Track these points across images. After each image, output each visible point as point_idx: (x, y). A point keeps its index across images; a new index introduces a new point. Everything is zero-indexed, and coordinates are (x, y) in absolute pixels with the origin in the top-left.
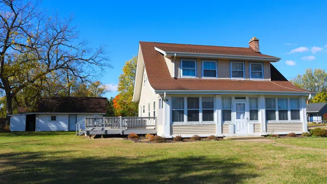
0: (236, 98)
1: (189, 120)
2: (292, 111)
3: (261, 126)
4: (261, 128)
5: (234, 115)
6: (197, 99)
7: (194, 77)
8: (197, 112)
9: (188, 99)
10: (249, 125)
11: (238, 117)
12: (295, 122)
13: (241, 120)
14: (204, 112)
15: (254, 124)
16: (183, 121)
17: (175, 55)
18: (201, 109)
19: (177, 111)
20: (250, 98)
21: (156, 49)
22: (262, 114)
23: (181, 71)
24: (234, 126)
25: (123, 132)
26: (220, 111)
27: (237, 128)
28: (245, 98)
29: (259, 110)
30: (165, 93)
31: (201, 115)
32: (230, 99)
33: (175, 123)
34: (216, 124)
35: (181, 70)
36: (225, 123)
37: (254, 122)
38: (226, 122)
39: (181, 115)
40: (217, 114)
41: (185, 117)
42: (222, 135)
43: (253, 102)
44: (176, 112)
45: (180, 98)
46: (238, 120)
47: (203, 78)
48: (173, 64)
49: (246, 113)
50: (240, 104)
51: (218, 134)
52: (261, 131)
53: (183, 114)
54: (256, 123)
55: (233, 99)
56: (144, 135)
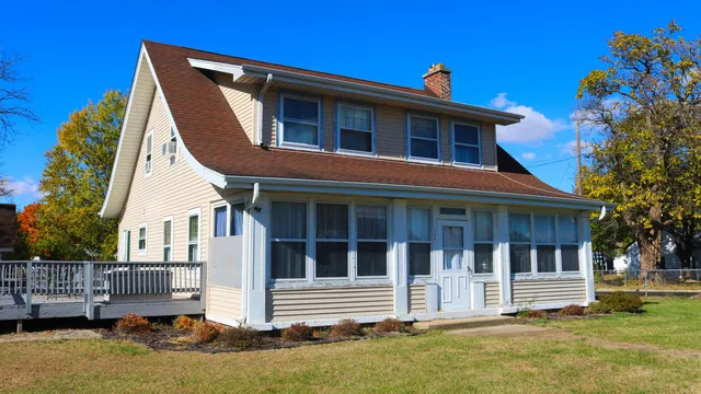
0: (443, 211)
1: (320, 273)
2: (564, 248)
3: (501, 288)
4: (501, 293)
5: (437, 257)
6: (344, 209)
7: (315, 149)
8: (344, 249)
9: (320, 207)
10: (472, 284)
11: (447, 265)
12: (571, 276)
13: (454, 273)
14: (361, 249)
15: (485, 284)
16: (303, 276)
17: (270, 76)
18: (353, 239)
19: (286, 243)
20: (474, 213)
21: (194, 63)
22: (501, 255)
23: (279, 128)
24: (439, 289)
25: (97, 310)
26: (404, 246)
27: (446, 296)
28: (463, 212)
29: (495, 246)
30: (256, 186)
31: (352, 257)
32: (429, 212)
33: (281, 284)
34: (395, 283)
35: (281, 125)
36: (415, 283)
37: (483, 277)
38: (418, 279)
39: (298, 256)
40: (396, 256)
41: (310, 264)
42: (409, 318)
43: (483, 221)
44: (283, 246)
45: (294, 205)
46: (447, 273)
47: (339, 152)
48: (259, 105)
49: (466, 253)
50: (450, 228)
51: (398, 313)
52: (501, 302)
53: (304, 254)
54: (488, 280)
55: (436, 213)
56: (168, 320)
